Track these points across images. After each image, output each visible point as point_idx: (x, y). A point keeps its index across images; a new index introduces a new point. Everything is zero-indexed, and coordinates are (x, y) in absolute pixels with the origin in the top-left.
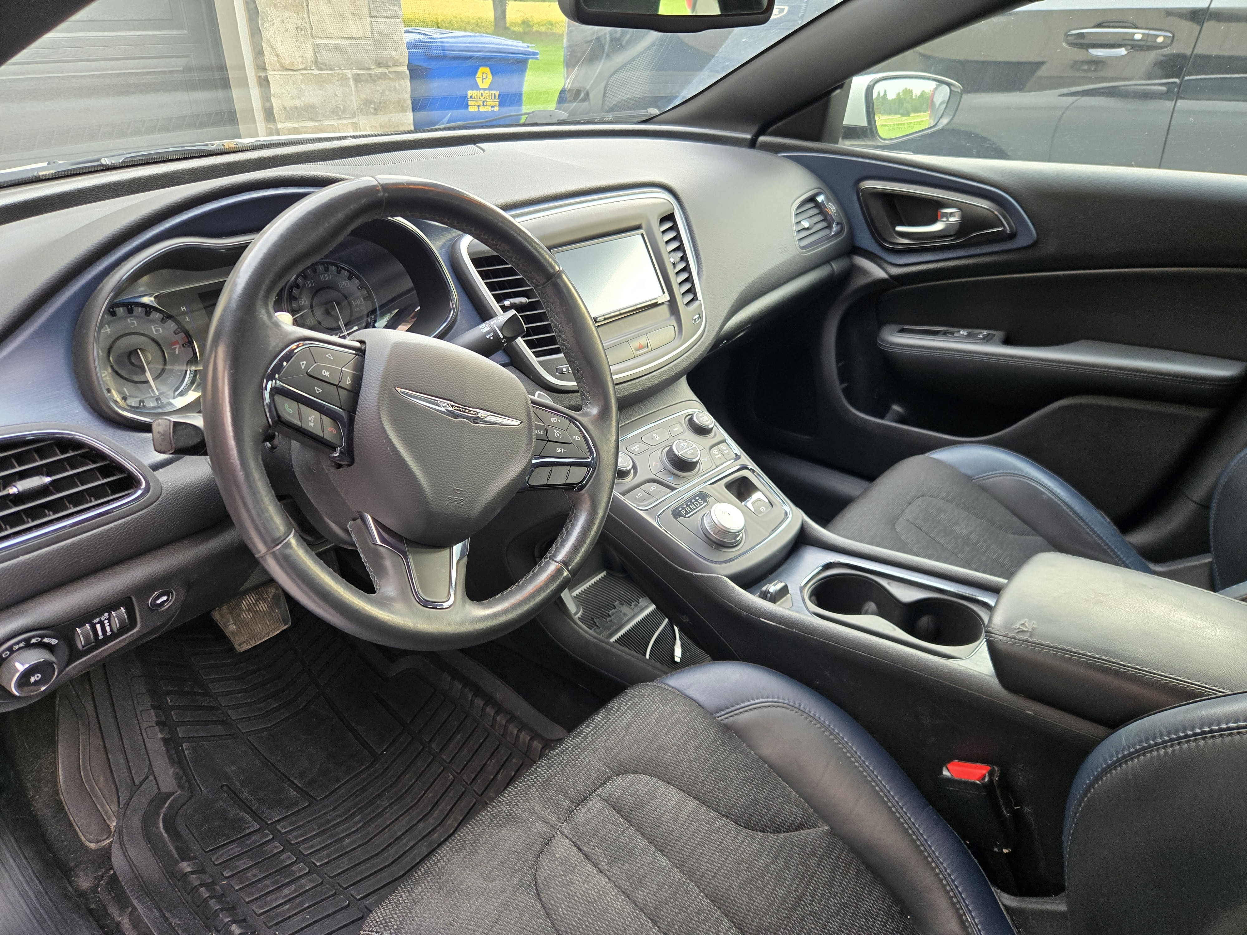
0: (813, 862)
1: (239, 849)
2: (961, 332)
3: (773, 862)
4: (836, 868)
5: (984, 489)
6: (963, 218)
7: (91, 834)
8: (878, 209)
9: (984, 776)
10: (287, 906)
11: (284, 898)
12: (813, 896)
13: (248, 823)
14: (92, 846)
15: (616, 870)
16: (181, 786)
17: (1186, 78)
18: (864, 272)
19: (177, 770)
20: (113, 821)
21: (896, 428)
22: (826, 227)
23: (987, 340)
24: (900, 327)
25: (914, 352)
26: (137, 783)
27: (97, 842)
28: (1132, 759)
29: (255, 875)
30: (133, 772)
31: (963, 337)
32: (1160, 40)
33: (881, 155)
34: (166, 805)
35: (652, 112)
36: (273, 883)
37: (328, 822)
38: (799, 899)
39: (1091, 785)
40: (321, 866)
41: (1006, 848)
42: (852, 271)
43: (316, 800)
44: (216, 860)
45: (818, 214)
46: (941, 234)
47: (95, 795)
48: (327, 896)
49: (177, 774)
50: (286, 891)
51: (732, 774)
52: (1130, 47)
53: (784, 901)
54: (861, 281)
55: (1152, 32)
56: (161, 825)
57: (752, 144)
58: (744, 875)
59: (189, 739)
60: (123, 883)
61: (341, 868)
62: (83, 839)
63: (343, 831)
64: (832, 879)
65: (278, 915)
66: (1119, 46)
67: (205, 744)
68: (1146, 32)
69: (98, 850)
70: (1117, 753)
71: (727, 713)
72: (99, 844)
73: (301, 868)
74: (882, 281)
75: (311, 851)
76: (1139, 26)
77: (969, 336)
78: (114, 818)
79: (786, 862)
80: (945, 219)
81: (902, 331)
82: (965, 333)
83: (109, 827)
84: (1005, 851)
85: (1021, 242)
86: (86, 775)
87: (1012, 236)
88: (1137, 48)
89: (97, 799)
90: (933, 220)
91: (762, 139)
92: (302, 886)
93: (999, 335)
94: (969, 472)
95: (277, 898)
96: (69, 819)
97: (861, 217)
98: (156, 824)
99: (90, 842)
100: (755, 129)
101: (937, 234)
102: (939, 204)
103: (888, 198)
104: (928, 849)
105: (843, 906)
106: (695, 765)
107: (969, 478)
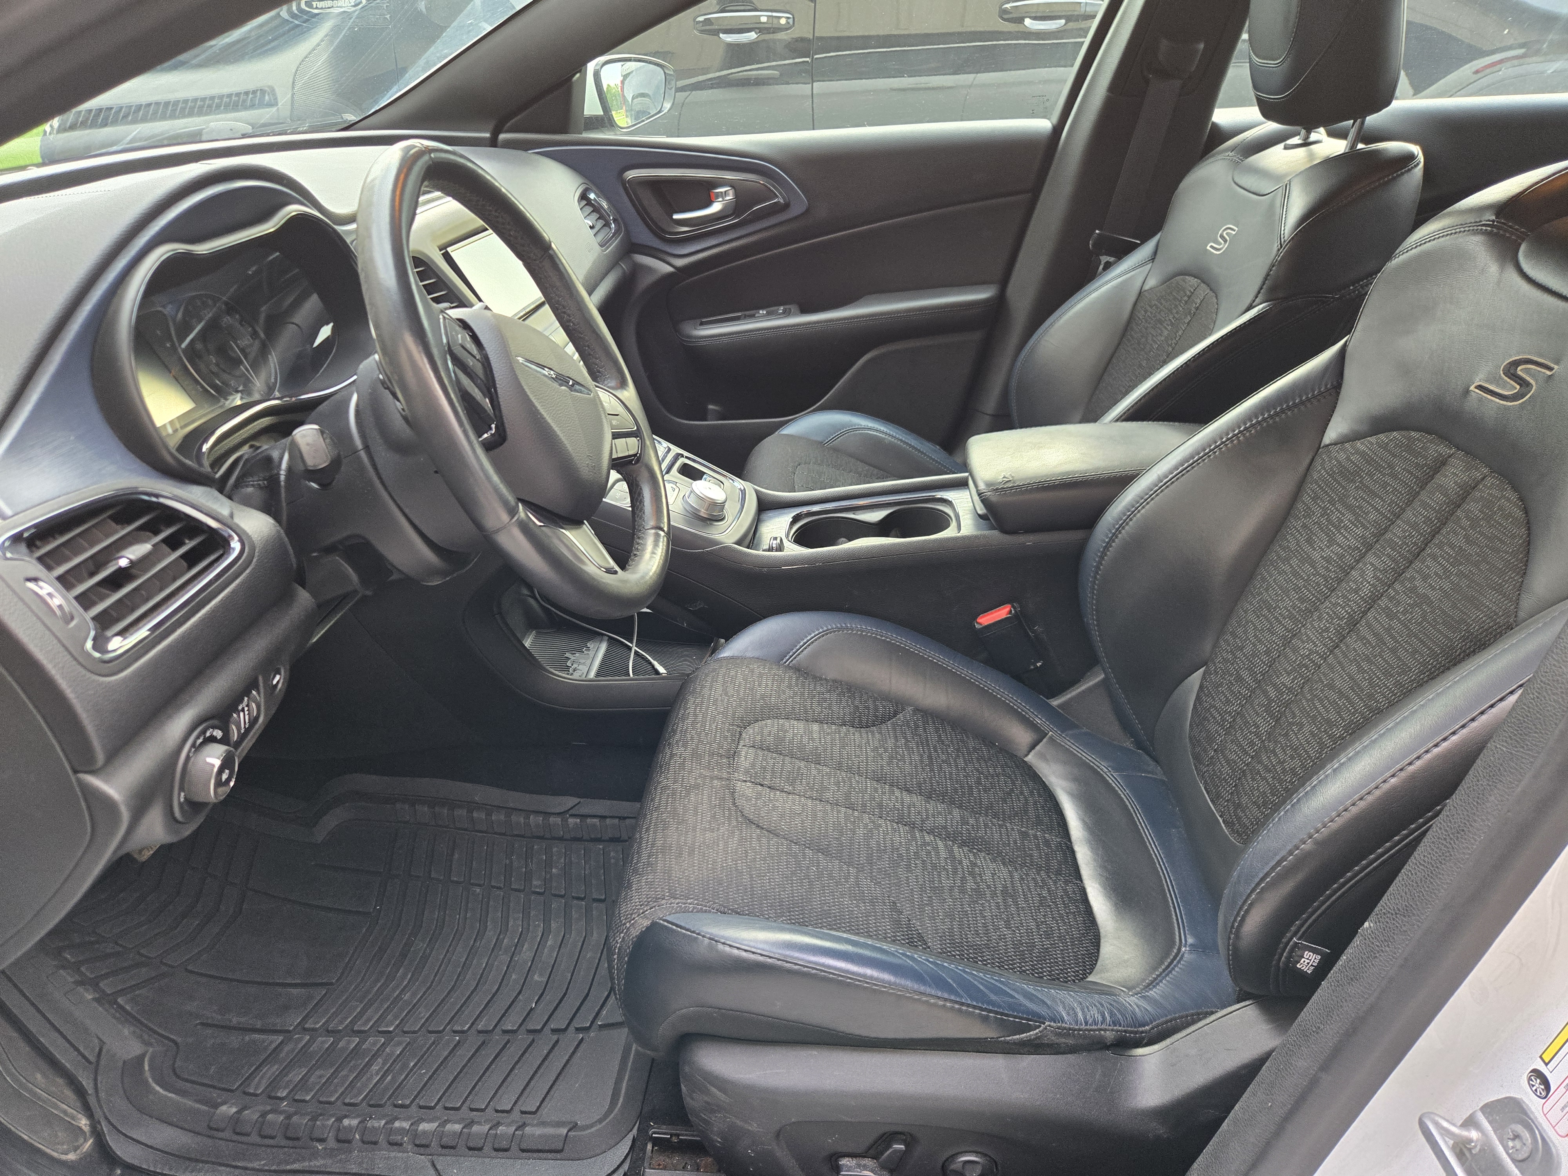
0: (921, 731)
1: (276, 1067)
2: (761, 312)
3: (897, 741)
4: (937, 730)
5: (836, 450)
6: (736, 195)
7: (63, 1144)
8: (649, 201)
9: (1011, 611)
10: (389, 1077)
11: (377, 1074)
12: (936, 751)
13: (264, 1042)
14: (72, 1157)
15: (799, 788)
16: (148, 1044)
17: (816, 56)
18: (649, 269)
19: (132, 1029)
20: (81, 1119)
21: (722, 424)
22: (604, 226)
23: (787, 314)
24: (699, 321)
25: (725, 340)
26: (92, 1059)
27: (75, 1151)
28: (1123, 528)
29: (320, 1077)
30: (82, 1049)
31: (764, 316)
32: (783, 21)
33: (633, 141)
34: (147, 1068)
35: (349, 119)
36: (351, 1071)
37: (368, 992)
38: (930, 757)
39: (1098, 568)
40: (394, 1029)
41: (1039, 662)
42: (636, 271)
43: (332, 984)
44: (256, 1088)
45: (592, 212)
46: (723, 214)
47: (39, 1098)
48: (427, 1046)
49: (134, 1032)
50: (375, 1068)
51: (827, 696)
52: (758, 31)
53: (921, 761)
54: (646, 281)
55: (775, 14)
56: (158, 1088)
57: (493, 142)
58: (886, 756)
59: (122, 992)
60: (152, 1169)
61: (422, 1018)
62: (55, 1154)
63: (394, 990)
64: (940, 736)
65: (386, 1089)
66: (749, 30)
67: (143, 991)
68: (769, 14)
69: (81, 1159)
70: (1110, 531)
71: (791, 657)
72: (78, 1152)
73: (374, 1042)
74: (670, 275)
75: (371, 1024)
76: (760, 7)
77: (768, 314)
78: (80, 1116)
79: (905, 738)
80: (720, 199)
81: (702, 324)
82: (765, 312)
83: (80, 1128)
84: (1039, 664)
85: (796, 210)
86: (16, 1080)
87: (786, 206)
88: (766, 32)
89: (44, 1102)
90: (708, 204)
91: (502, 136)
92: (390, 1055)
93: (794, 308)
94: (819, 439)
95: (370, 1079)
96: (23, 1140)
97: (633, 210)
98: (149, 1090)
99: (67, 1154)
100: (491, 126)
101: (714, 217)
102: (712, 184)
103: (655, 185)
104: (990, 687)
105: (958, 750)
106: (797, 699)
107: (821, 444)
